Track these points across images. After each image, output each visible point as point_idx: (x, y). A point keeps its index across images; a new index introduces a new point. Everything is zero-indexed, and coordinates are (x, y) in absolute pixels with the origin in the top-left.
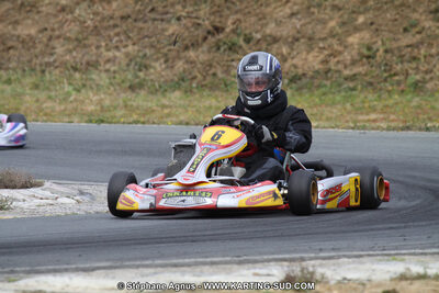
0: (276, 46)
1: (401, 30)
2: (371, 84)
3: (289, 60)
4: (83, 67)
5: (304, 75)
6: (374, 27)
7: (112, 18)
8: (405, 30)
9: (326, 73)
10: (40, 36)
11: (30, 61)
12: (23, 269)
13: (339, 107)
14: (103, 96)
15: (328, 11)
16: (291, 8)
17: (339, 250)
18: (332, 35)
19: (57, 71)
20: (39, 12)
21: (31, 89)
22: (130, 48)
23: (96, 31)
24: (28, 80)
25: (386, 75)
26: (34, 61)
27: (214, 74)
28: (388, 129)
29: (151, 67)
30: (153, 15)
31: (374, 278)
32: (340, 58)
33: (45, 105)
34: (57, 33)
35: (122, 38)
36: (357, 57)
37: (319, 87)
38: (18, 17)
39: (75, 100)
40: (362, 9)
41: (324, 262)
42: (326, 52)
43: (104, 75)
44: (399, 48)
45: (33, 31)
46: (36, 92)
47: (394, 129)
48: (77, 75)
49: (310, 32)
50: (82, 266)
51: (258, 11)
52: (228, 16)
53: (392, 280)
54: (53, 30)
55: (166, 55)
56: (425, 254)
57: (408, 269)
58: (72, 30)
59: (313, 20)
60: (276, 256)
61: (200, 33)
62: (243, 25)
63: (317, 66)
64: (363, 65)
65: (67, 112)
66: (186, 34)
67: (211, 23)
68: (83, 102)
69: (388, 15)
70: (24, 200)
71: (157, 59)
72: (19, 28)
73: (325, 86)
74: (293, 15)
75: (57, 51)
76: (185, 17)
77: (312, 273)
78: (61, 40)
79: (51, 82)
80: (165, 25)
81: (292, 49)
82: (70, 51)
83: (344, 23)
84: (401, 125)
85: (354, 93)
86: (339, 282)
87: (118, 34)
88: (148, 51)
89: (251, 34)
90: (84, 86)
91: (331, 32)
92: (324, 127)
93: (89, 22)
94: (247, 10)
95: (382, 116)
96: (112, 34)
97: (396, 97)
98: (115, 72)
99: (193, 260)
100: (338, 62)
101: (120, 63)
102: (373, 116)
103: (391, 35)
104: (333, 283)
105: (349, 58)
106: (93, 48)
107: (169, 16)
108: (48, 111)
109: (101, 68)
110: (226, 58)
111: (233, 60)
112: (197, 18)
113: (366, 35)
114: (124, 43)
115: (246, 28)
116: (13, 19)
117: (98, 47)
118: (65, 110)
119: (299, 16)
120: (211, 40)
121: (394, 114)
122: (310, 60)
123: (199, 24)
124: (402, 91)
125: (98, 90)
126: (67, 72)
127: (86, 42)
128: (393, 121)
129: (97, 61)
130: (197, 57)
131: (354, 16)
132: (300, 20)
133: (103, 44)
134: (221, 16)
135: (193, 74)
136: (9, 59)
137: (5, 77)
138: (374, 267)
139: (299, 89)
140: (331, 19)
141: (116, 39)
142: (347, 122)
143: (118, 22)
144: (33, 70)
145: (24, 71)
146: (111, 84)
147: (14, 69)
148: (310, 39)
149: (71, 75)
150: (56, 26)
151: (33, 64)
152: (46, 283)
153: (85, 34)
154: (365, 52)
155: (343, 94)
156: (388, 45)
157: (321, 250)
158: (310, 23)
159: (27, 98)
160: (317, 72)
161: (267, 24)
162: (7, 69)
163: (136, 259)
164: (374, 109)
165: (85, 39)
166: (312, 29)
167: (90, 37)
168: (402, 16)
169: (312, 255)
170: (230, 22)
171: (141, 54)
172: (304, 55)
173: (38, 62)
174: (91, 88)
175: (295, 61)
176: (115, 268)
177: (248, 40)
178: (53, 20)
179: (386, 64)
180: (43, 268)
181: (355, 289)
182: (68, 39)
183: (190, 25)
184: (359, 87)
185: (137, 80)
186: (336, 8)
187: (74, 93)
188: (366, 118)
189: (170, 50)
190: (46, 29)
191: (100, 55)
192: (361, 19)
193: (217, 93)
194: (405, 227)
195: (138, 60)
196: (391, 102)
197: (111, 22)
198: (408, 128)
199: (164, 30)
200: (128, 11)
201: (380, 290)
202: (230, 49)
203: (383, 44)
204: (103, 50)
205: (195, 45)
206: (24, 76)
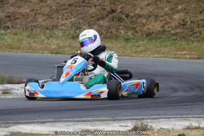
0: (140, 19)
1: (199, 12)
2: (184, 37)
3: (146, 26)
4: (51, 28)
5: (153, 33)
6: (185, 11)
7: (64, 5)
8: (200, 12)
9: (163, 32)
10: (31, 13)
11: (26, 24)
12: (13, 122)
13: (169, 48)
14: (59, 41)
15: (165, 3)
16: (147, 2)
17: (160, 115)
18: (166, 14)
19: (39, 30)
20: (30, 2)
21: (26, 38)
22: (73, 19)
23: (57, 11)
24: (25, 33)
25: (191, 33)
26: (28, 24)
27: (111, 32)
28: (190, 59)
29: (82, 28)
30: (83, 4)
31: (175, 128)
32: (170, 25)
33: (32, 45)
34: (39, 12)
35: (69, 14)
36: (178, 25)
37: (160, 38)
38: (21, 4)
39: (47, 43)
40: (180, 3)
41: (153, 120)
42: (163, 22)
43: (60, 31)
44: (197, 21)
45: (28, 11)
46: (29, 39)
47: (193, 59)
48: (48, 31)
49: (156, 13)
50: (40, 121)
51: (132, 3)
52: (118, 5)
53: (183, 129)
54: (37, 10)
55: (89, 23)
56: (200, 117)
57: (191, 124)
58: (46, 10)
59: (158, 7)
60: (130, 117)
61: (105, 13)
62: (125, 9)
63: (159, 29)
64: (181, 28)
65: (43, 49)
66: (99, 13)
67: (110, 8)
68: (50, 44)
69: (193, 6)
70: (18, 90)
71: (85, 25)
72: (21, 9)
73: (163, 38)
74: (148, 5)
75: (38, 20)
76: (98, 5)
77: (146, 126)
78: (41, 15)
79: (35, 34)
80: (89, 9)
81: (148, 21)
82: (45, 20)
83: (172, 9)
84: (196, 57)
85: (176, 41)
86: (159, 130)
87: (67, 13)
88: (81, 21)
89: (128, 13)
90: (51, 36)
91: (166, 13)
92: (160, 57)
93: (54, 7)
94: (127, 2)
95: (188, 52)
96: (64, 12)
97: (196, 43)
98: (65, 30)
99: (92, 119)
100: (169, 27)
101: (68, 26)
102: (184, 52)
103: (194, 15)
104: (156, 130)
105: (174, 25)
106: (56, 19)
107: (91, 4)
108: (34, 48)
109: (59, 28)
110: (117, 24)
111: (120, 26)
112: (104, 6)
113: (182, 14)
114: (70, 17)
115: (126, 11)
116: (19, 5)
117: (58, 19)
118: (41, 47)
119: (151, 5)
120: (110, 16)
121: (194, 51)
122: (156, 26)
123: (104, 9)
124: (199, 41)
125: (57, 38)
126: (43, 30)
127: (52, 16)
128: (193, 55)
129: (57, 25)
130: (104, 24)
131: (177, 5)
132: (151, 7)
133: (60, 17)
134: (115, 5)
135: (102, 32)
136: (16, 24)
137: (14, 32)
138: (176, 123)
139: (150, 40)
140: (166, 7)
141: (66, 15)
142: (172, 55)
143: (67, 7)
144: (27, 29)
145: (23, 29)
146: (63, 36)
147: (19, 29)
148: (156, 16)
149: (45, 32)
150: (38, 8)
151: (27, 26)
152: (22, 128)
153: (52, 13)
154: (182, 22)
155: (171, 42)
156: (192, 19)
157: (152, 115)
158: (156, 9)
159: (24, 42)
160: (159, 31)
161: (136, 9)
162: (16, 28)
163: (66, 118)
164: (185, 49)
165: (52, 15)
166: (157, 11)
167: (54, 14)
168: (199, 6)
169: (148, 117)
170: (119, 8)
171: (77, 22)
172: (153, 23)
173: (30, 25)
174: (54, 38)
175: (149, 26)
176: (56, 122)
177: (127, 16)
178: (37, 6)
179: (191, 28)
180: (22, 121)
181: (165, 133)
182: (44, 15)
183: (100, 9)
184: (178, 39)
185: (76, 34)
186: (168, 2)
187: (46, 40)
188: (181, 53)
189: (91, 20)
190: (34, 10)
191: (58, 22)
192: (180, 7)
193: (112, 40)
194: (193, 105)
195: (76, 25)
196: (193, 46)
197: (64, 7)
198: (199, 58)
199: (88, 11)
200: (72, 2)
201: (177, 134)
202: (119, 20)
203: (190, 19)
204: (60, 20)
205: (102, 18)
206: (23, 32)
